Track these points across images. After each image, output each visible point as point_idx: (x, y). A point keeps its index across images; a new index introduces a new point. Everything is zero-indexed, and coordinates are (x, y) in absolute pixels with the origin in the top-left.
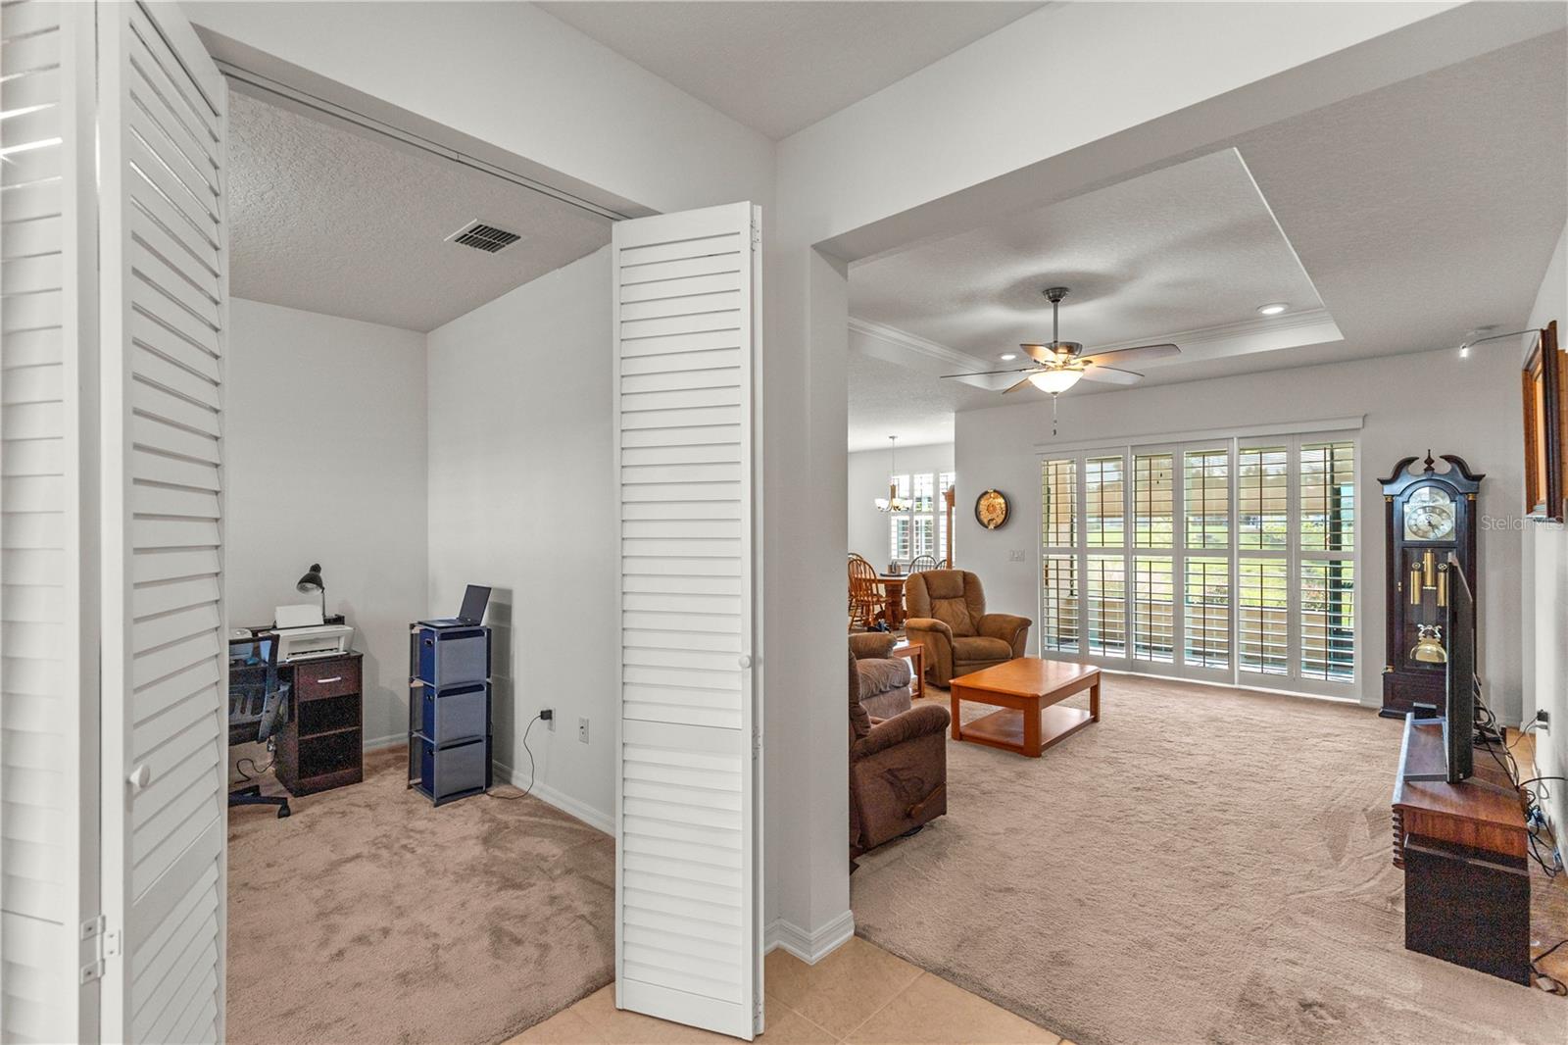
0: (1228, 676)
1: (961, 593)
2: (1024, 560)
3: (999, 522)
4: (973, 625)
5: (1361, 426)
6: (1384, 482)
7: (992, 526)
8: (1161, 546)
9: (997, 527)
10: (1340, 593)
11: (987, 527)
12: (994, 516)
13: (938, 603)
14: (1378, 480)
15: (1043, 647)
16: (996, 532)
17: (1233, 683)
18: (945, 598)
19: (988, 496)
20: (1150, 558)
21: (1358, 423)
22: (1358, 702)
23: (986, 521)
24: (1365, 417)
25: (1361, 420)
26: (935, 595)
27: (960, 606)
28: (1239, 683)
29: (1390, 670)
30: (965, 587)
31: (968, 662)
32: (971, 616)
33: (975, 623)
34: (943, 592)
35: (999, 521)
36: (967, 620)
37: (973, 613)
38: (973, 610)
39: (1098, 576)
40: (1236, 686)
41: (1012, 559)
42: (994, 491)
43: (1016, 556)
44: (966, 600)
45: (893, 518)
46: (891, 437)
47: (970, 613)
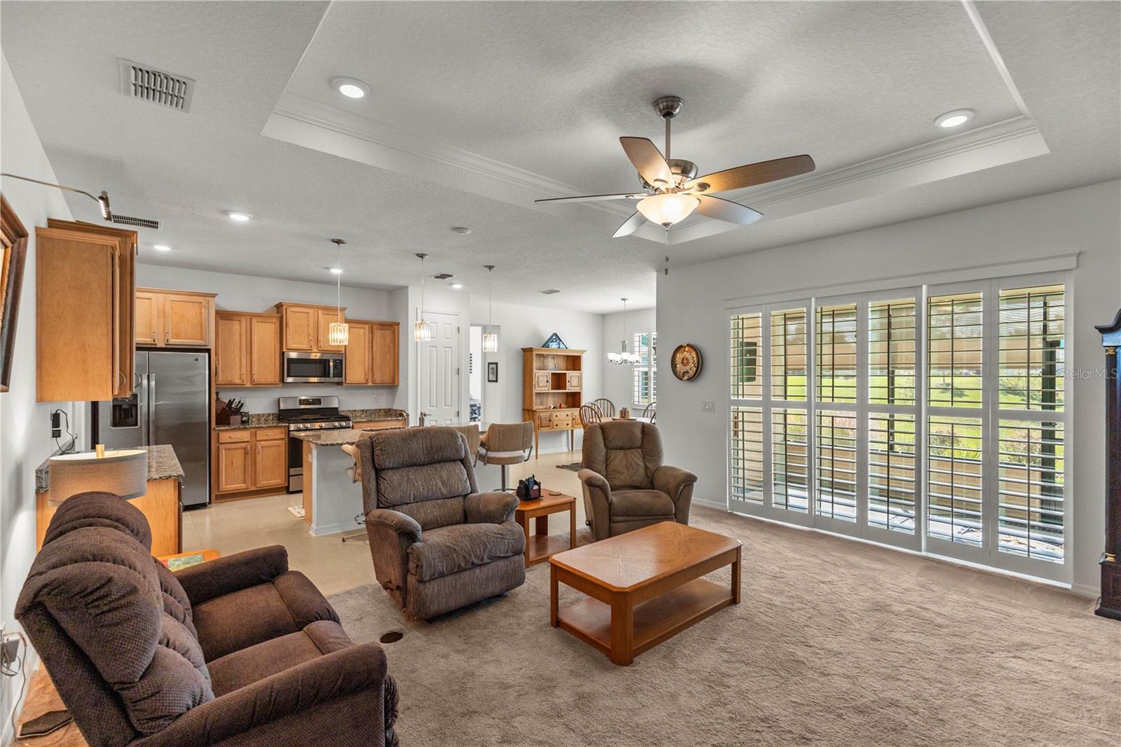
0: (914, 542)
1: (639, 444)
2: (714, 412)
3: (692, 375)
4: (648, 477)
5: (1074, 265)
6: (1104, 330)
7: (686, 378)
8: (843, 401)
9: (690, 379)
10: (1054, 446)
11: (681, 379)
12: (687, 368)
13: (613, 454)
14: (1096, 328)
15: (730, 497)
16: (690, 384)
17: (920, 551)
18: (621, 448)
19: (682, 349)
20: (833, 413)
21: (1072, 263)
22: (1069, 586)
23: (680, 374)
24: (1080, 254)
25: (1076, 258)
26: (611, 445)
27: (636, 458)
28: (928, 550)
29: (1109, 559)
30: (642, 439)
31: (627, 518)
32: (646, 468)
33: (649, 475)
34: (619, 443)
35: (692, 373)
36: (642, 471)
37: (647, 464)
38: (648, 461)
39: (780, 429)
40: (924, 553)
41: (704, 410)
42: (688, 345)
43: (707, 407)
44: (642, 451)
45: (635, 369)
46: (622, 299)
47: (645, 465)
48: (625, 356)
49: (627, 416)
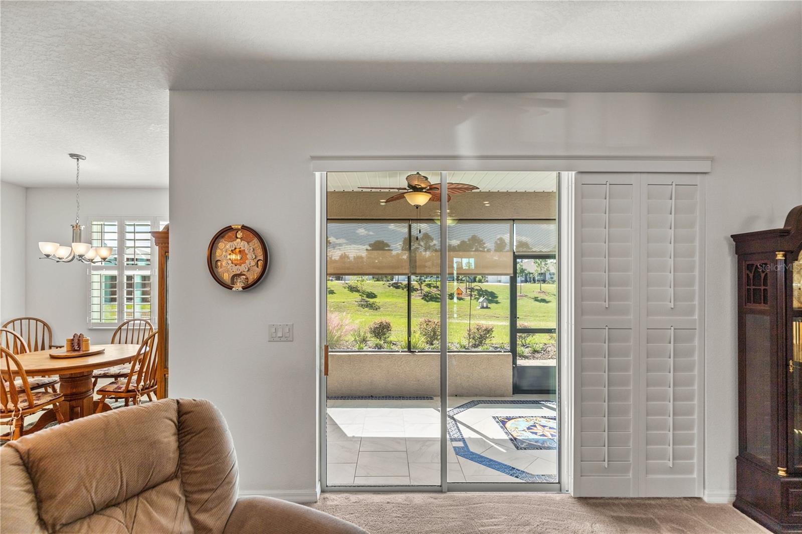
3: (250, 281)
7: (239, 286)
9: (248, 287)
11: (231, 288)
19: (232, 235)
23: (226, 277)
25: (710, 162)
35: (252, 277)
37: (202, 517)
38: (204, 509)
41: (272, 340)
42: (244, 228)
43: (280, 334)
44: (183, 483)
45: (94, 272)
46: (72, 155)
47: (193, 521)
48: (80, 248)
49: (83, 348)
